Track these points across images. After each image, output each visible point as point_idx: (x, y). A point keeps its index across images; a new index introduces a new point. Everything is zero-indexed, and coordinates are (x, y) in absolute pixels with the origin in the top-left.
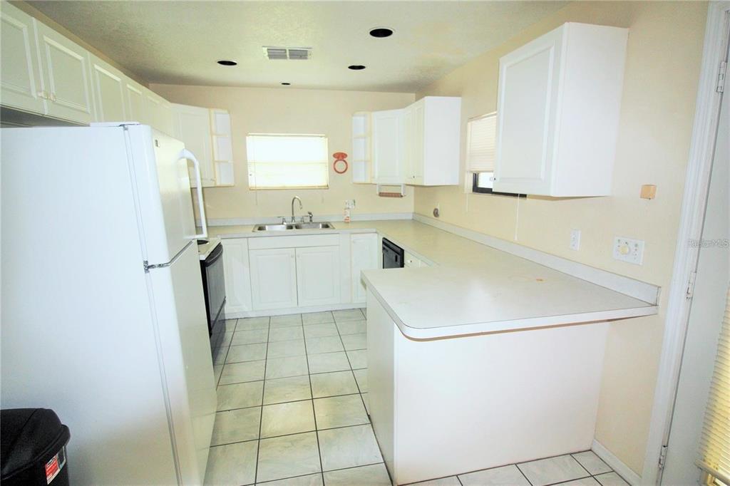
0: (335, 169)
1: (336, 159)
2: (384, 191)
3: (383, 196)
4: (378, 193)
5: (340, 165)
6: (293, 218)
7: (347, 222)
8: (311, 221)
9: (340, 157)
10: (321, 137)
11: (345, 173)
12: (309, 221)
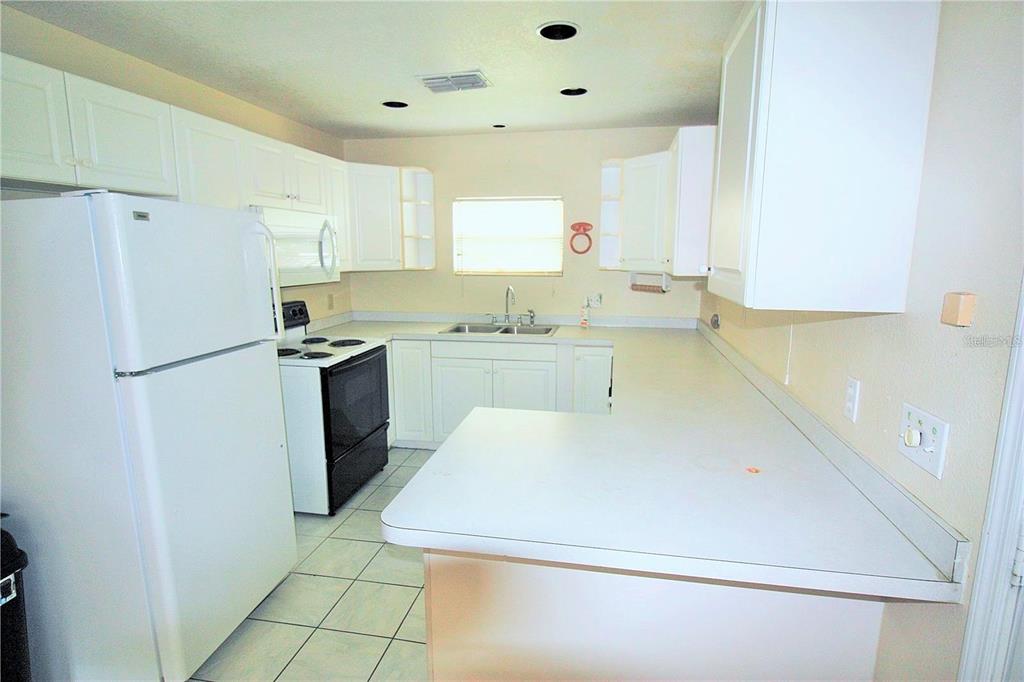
0: (572, 247)
1: (574, 232)
2: (641, 281)
3: (637, 290)
4: (630, 285)
5: (581, 242)
6: (507, 317)
7: (584, 326)
8: (532, 322)
9: (581, 228)
10: (555, 199)
11: (588, 253)
12: (529, 323)
